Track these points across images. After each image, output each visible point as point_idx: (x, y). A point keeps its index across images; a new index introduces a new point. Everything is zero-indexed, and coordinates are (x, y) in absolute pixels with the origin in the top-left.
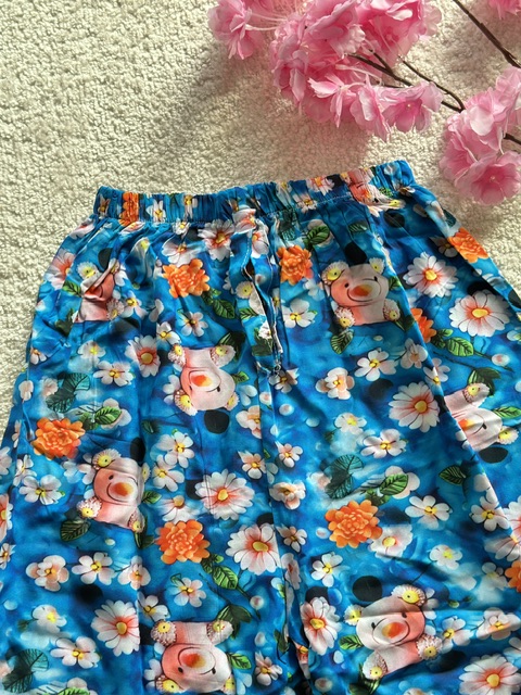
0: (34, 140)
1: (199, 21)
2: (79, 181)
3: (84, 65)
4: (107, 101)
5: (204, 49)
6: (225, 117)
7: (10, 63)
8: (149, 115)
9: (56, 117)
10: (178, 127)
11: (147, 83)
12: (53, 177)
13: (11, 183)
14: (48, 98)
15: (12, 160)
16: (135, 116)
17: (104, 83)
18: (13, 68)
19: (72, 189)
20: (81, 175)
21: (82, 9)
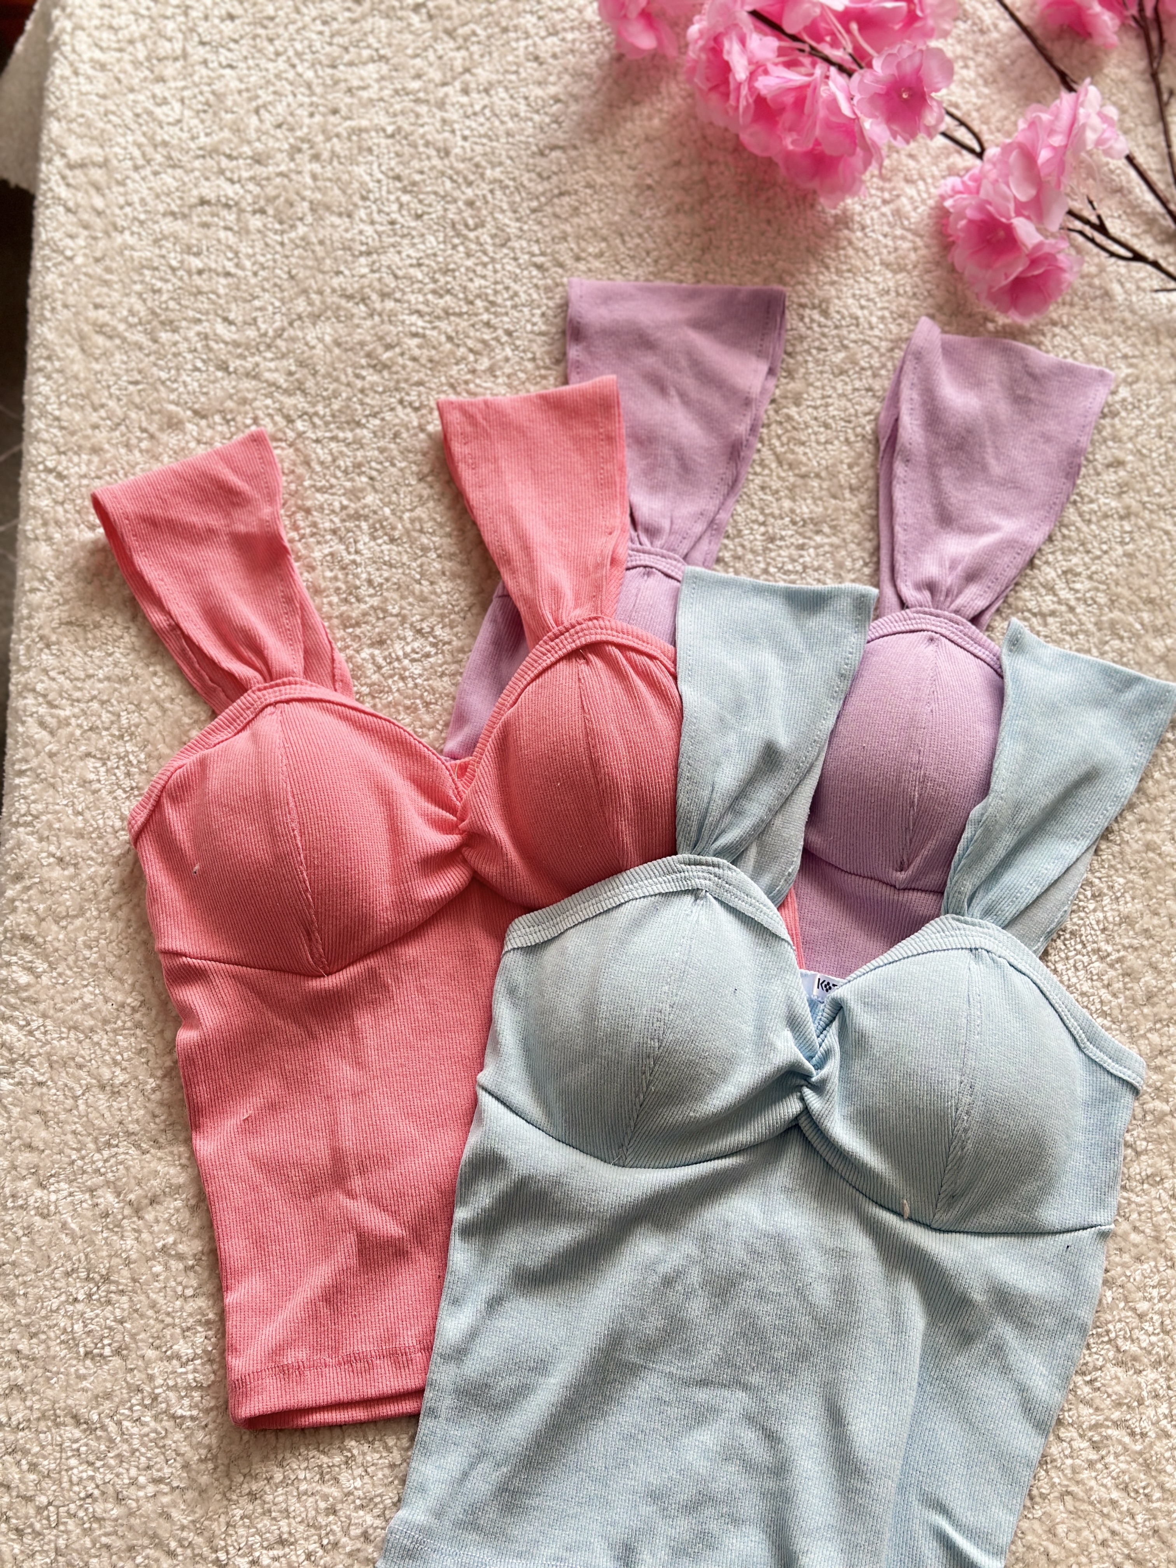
0: (271, 211)
1: (555, 56)
2: (336, 282)
3: (364, 106)
4: (393, 163)
5: (557, 100)
6: (576, 209)
7: (248, 90)
8: (457, 193)
9: (309, 181)
10: (498, 215)
11: (461, 143)
12: (294, 272)
13: (228, 274)
14: (300, 150)
15: (232, 239)
16: (436, 193)
17: (392, 136)
18: (250, 100)
19: (320, 292)
20: (338, 273)
21: (370, 20)
